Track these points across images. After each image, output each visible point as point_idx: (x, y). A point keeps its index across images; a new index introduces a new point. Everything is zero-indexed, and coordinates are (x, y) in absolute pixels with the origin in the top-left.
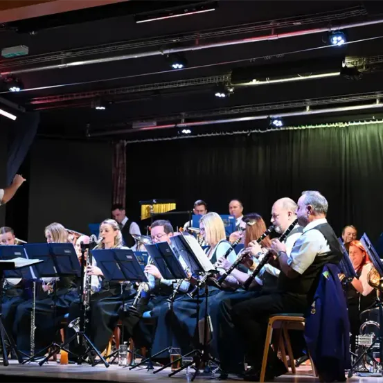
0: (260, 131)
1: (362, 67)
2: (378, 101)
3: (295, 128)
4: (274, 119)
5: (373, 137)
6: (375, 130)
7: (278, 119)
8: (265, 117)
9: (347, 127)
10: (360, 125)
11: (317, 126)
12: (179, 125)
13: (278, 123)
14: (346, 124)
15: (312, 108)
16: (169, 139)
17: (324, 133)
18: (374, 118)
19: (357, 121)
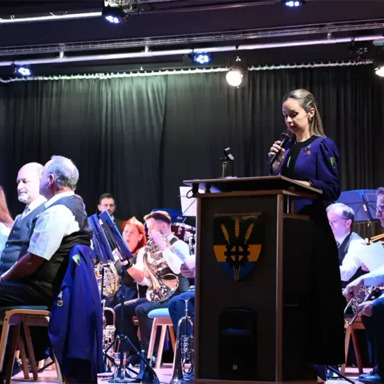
0: (1, 80)
1: (128, 7)
2: (147, 49)
3: (46, 78)
4: (19, 67)
5: (139, 93)
6: (142, 84)
7: (24, 66)
8: (8, 64)
9: (109, 79)
10: (125, 78)
11: (72, 77)
13: (25, 72)
14: (108, 76)
15: (67, 54)
17: (80, 87)
18: (142, 69)
19: (121, 73)
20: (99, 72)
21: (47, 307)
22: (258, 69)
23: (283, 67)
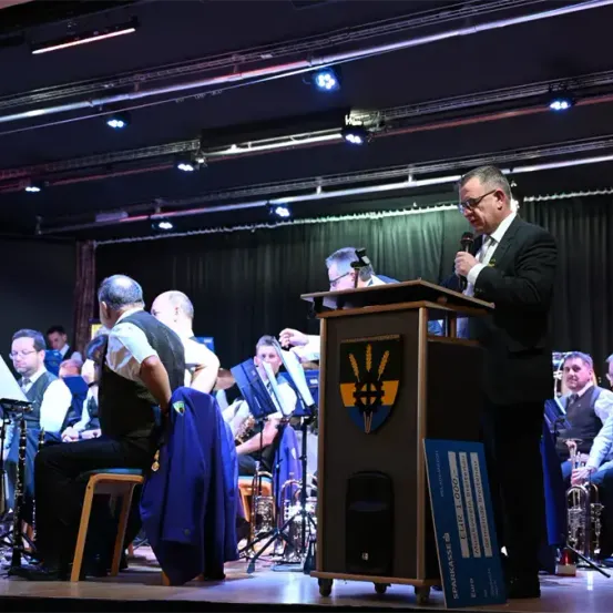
0: (267, 225)
1: (373, 125)
2: (410, 178)
3: (314, 221)
4: (276, 206)
6: (416, 223)
7: (283, 205)
8: (263, 203)
9: (380, 219)
10: (398, 216)
11: (342, 218)
12: (154, 216)
13: (283, 212)
14: (379, 215)
15: (325, 189)
16: (152, 238)
17: (350, 229)
18: (415, 205)
19: (394, 211)
20: (369, 211)
21: (139, 471)
22: (546, 198)
23: (574, 195)
